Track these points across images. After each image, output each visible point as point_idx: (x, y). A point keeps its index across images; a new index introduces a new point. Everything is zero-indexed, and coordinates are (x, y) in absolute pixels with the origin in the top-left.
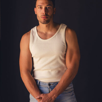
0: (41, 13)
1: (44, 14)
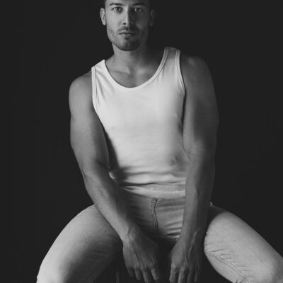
1: (126, 25)
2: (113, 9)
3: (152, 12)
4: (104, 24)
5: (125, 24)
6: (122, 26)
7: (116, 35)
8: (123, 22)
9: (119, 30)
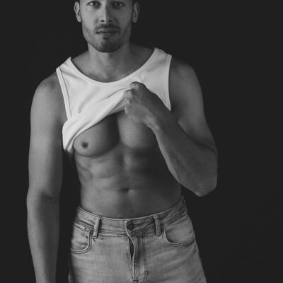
0: (97, 21)
1: (105, 23)
2: (89, 4)
3: (135, 6)
4: (79, 21)
5: (103, 21)
6: (100, 23)
7: (92, 34)
8: (101, 19)
9: (96, 28)
